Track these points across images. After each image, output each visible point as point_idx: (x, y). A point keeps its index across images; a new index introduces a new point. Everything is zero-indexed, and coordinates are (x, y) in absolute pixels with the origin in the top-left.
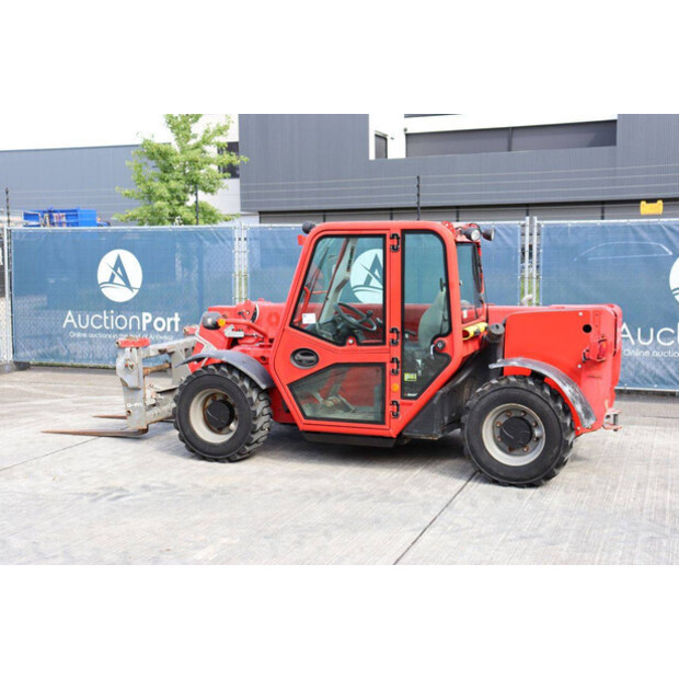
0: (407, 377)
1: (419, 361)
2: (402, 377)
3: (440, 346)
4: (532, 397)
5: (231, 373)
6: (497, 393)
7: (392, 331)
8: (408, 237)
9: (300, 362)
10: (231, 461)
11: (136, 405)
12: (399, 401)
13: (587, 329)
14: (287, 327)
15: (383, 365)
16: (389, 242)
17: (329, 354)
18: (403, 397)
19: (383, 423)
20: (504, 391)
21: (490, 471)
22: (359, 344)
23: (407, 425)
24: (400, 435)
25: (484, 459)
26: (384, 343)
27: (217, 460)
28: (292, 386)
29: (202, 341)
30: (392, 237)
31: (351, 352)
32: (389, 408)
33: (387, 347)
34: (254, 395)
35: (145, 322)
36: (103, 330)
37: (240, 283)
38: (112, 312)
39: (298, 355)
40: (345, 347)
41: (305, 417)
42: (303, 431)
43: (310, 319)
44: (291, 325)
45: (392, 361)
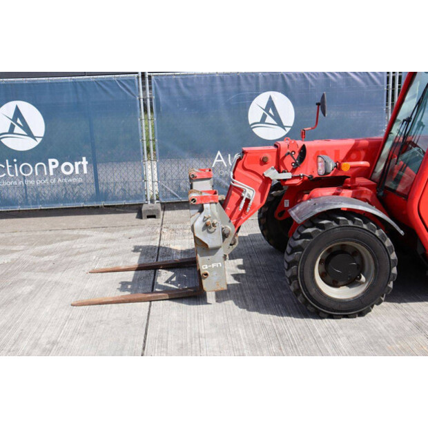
35: (51, 167)
36: (6, 178)
37: (147, 125)
38: (15, 160)
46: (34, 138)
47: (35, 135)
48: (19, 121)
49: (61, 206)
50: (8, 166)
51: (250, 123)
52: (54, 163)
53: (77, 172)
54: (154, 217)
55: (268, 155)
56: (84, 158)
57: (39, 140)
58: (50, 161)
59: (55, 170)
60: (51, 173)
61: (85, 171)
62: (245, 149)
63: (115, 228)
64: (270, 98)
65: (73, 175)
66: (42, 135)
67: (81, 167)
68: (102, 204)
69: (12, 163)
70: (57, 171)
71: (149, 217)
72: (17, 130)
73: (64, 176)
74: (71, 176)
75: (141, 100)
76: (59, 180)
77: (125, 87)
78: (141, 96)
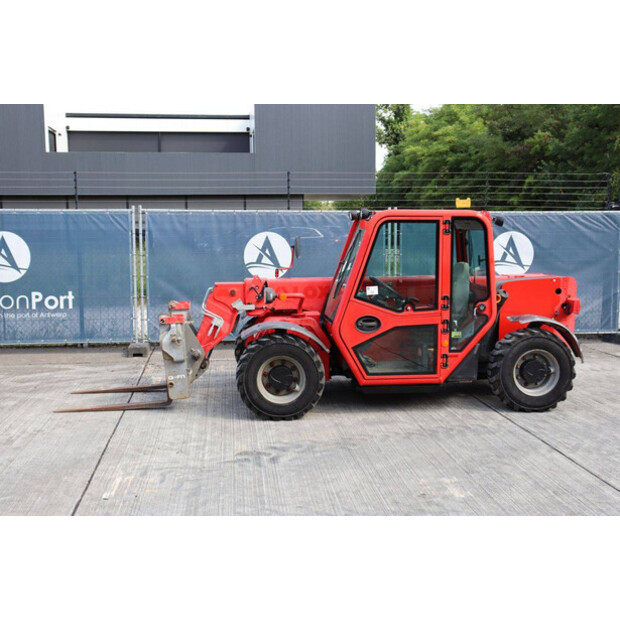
0: (453, 334)
1: (456, 322)
2: (450, 335)
3: (482, 308)
5: (298, 342)
6: (525, 342)
7: (444, 298)
9: (361, 328)
11: (178, 377)
12: (448, 354)
13: (559, 291)
14: (352, 298)
15: (436, 326)
16: (442, 227)
17: (390, 319)
18: (450, 351)
19: (435, 372)
20: (531, 340)
21: (519, 402)
22: (414, 310)
23: (451, 374)
24: (446, 381)
26: (436, 308)
27: (284, 419)
28: (354, 348)
29: (210, 314)
30: (445, 223)
31: (410, 317)
32: (440, 360)
33: (439, 311)
34: (317, 358)
35: (34, 301)
37: (138, 262)
39: (361, 322)
40: (405, 313)
41: (368, 374)
42: (364, 386)
43: (373, 291)
44: (356, 297)
45: (443, 323)
46: (18, 269)
49: (42, 342)
51: (246, 263)
52: (37, 297)
53: (62, 307)
54: (140, 355)
55: (235, 289)
56: (70, 293)
57: (23, 272)
58: (34, 294)
59: (37, 304)
60: (34, 307)
61: (71, 306)
63: (98, 363)
64: (267, 238)
65: (58, 309)
66: (27, 267)
67: (66, 301)
68: (86, 342)
70: (40, 305)
71: (135, 355)
73: (48, 310)
74: (55, 311)
75: (134, 236)
76: (42, 315)
77: (117, 222)
78: (134, 232)
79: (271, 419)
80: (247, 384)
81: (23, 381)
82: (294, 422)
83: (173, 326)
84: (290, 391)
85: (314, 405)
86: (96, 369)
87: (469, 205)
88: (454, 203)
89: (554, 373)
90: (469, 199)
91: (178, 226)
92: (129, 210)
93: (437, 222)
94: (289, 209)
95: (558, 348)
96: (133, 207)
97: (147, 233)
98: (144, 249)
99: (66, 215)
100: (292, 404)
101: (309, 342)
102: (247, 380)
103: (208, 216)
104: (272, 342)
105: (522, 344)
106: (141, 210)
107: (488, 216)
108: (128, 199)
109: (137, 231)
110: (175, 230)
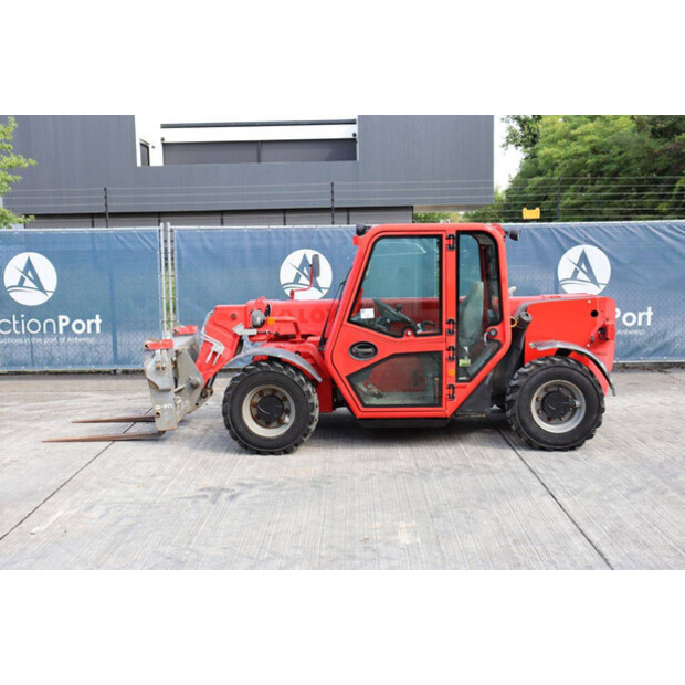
0: (461, 362)
1: (466, 348)
2: (457, 364)
3: (493, 333)
4: (575, 373)
5: (285, 368)
6: (544, 372)
7: (449, 322)
8: (462, 237)
9: (356, 355)
10: (286, 452)
11: (165, 407)
12: (455, 384)
13: (595, 314)
14: (345, 322)
15: (441, 353)
16: (445, 242)
17: (387, 345)
18: (457, 381)
19: (440, 405)
20: (550, 370)
21: (538, 439)
22: (416, 335)
23: (461, 405)
24: (454, 414)
25: (532, 429)
27: (272, 453)
28: (348, 377)
29: (210, 339)
30: (448, 238)
31: (410, 342)
32: (446, 392)
33: (444, 336)
34: (310, 387)
35: (61, 325)
36: (12, 335)
37: (167, 283)
38: (23, 316)
39: (356, 348)
40: (404, 339)
41: (364, 405)
42: (361, 419)
43: (367, 314)
44: (349, 321)
45: (449, 350)
46: (45, 292)
47: (46, 288)
48: (30, 274)
50: (15, 322)
51: (282, 283)
52: (64, 321)
53: (89, 331)
55: (237, 313)
56: (98, 316)
57: (50, 295)
58: (61, 318)
59: (64, 328)
60: (61, 331)
61: (98, 330)
62: (218, 306)
63: (120, 391)
64: (305, 256)
65: (85, 334)
66: (53, 290)
67: (94, 325)
68: (120, 368)
69: (19, 319)
70: (68, 329)
72: (28, 283)
73: (76, 335)
74: (82, 335)
75: (163, 255)
76: (69, 339)
77: (146, 241)
78: (163, 251)
79: (259, 453)
80: (231, 415)
81: (32, 409)
82: (283, 457)
83: (158, 352)
84: (281, 423)
85: (305, 439)
86: (115, 397)
87: (538, 216)
88: (521, 214)
89: (580, 407)
90: (538, 209)
91: (209, 245)
92: (157, 228)
93: (440, 237)
94: (333, 223)
95: (585, 379)
96: (162, 224)
97: (175, 252)
98: (173, 269)
99: (92, 235)
100: (280, 438)
101: (298, 370)
102: (231, 411)
103: (240, 233)
104: (258, 370)
105: (540, 374)
106: (169, 227)
107: (499, 229)
108: (159, 215)
109: (166, 250)
110: (206, 249)
